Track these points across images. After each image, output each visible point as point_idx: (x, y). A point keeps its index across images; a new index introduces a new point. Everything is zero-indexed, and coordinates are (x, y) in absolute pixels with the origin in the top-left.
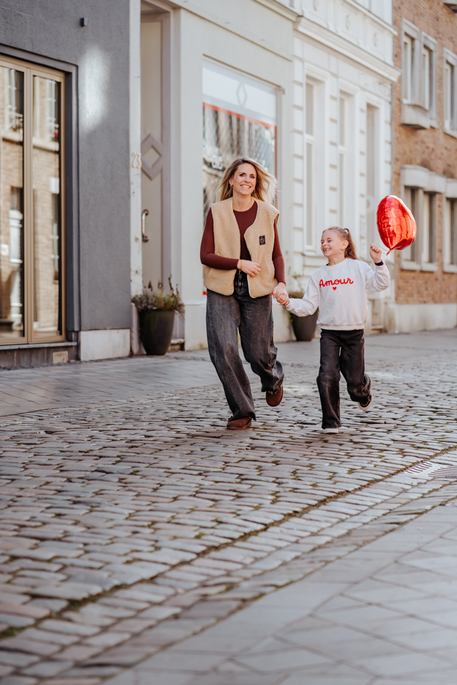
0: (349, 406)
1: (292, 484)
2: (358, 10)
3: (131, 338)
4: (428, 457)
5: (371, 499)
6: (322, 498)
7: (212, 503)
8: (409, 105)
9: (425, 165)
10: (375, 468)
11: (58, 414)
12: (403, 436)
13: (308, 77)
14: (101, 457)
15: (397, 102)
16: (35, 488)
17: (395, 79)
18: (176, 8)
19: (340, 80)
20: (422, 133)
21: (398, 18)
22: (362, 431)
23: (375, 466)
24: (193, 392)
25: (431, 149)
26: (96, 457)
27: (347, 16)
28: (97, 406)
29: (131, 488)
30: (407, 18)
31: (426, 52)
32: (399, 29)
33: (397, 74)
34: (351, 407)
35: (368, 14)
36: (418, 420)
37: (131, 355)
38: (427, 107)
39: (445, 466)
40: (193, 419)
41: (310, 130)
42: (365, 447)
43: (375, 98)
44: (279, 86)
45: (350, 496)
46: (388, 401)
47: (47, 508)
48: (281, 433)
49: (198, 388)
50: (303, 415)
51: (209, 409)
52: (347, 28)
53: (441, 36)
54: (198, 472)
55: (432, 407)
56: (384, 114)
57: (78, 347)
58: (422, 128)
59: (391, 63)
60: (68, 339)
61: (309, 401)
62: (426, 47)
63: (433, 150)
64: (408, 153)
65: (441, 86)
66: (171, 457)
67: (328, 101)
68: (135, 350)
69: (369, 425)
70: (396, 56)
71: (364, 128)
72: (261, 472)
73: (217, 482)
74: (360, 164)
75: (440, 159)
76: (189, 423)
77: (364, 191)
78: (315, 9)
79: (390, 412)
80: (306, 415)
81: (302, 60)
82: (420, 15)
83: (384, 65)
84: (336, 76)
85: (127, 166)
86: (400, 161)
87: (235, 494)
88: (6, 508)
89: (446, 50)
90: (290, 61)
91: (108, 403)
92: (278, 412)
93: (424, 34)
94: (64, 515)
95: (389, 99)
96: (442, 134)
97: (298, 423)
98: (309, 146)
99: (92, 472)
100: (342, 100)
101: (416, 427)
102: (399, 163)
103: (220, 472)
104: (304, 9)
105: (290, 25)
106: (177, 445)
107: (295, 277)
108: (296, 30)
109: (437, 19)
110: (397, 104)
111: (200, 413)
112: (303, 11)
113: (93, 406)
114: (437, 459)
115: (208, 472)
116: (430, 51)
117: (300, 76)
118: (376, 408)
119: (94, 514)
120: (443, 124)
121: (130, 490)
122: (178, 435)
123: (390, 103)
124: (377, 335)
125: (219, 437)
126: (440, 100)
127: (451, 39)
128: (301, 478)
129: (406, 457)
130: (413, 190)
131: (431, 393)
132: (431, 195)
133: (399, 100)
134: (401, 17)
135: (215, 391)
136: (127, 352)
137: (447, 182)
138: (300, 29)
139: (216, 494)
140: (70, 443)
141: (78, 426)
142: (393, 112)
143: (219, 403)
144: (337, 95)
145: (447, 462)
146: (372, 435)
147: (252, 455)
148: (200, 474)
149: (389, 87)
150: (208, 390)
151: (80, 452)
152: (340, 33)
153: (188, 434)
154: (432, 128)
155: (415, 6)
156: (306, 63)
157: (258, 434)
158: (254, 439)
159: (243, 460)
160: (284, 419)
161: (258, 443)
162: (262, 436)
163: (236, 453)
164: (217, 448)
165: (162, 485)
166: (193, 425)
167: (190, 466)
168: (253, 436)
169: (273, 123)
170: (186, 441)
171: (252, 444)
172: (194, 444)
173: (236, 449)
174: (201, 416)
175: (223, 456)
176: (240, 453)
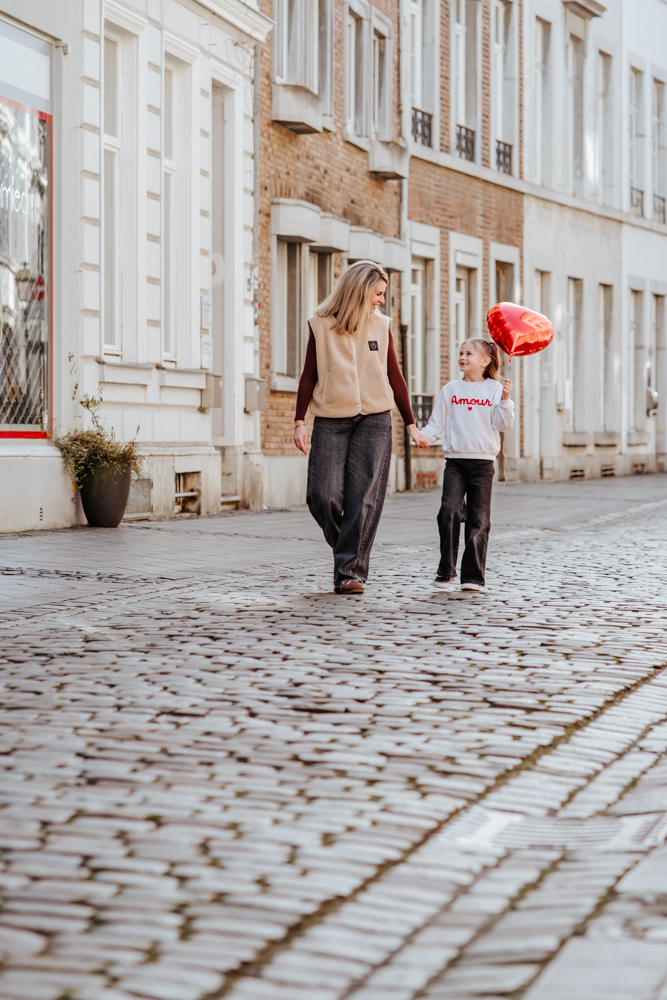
0: (255, 670)
1: (211, 879)
4: (474, 797)
5: (400, 915)
6: (292, 919)
7: (38, 942)
8: (286, 87)
9: (312, 197)
10: (374, 830)
12: (399, 744)
13: (109, 25)
15: (266, 81)
17: (262, 38)
19: (166, 33)
20: (308, 138)
22: (306, 733)
23: (374, 823)
25: (322, 170)
33: (266, 27)
34: (260, 674)
36: (409, 702)
38: (315, 89)
39: (517, 819)
41: (111, 129)
42: (330, 773)
43: (227, 71)
44: (56, 39)
45: (349, 909)
46: (327, 658)
48: (138, 739)
50: (166, 694)
55: (423, 672)
56: (242, 102)
58: (310, 131)
59: (256, 7)
61: (165, 659)
63: (326, 172)
64: (284, 176)
65: (340, 55)
67: (144, 71)
69: (316, 716)
71: (208, 127)
72: (132, 846)
73: (36, 879)
74: (200, 194)
75: (338, 189)
77: (208, 246)
79: (343, 683)
80: (174, 693)
83: (244, 10)
84: (158, 25)
86: (271, 191)
87: (86, 912)
92: (112, 686)
95: (250, 73)
96: (342, 143)
97: (163, 713)
98: (109, 155)
100: (168, 72)
101: (415, 721)
102: (268, 194)
103: (37, 850)
107: (87, 404)
110: (265, 84)
114: (493, 799)
115: (9, 851)
117: (94, 24)
118: (311, 674)
120: (344, 125)
123: (253, 82)
124: (230, 513)
125: (7, 754)
126: (339, 81)
128: (224, 863)
129: (430, 798)
130: (292, 244)
131: (401, 639)
132: (323, 254)
133: (268, 77)
142: (257, 100)
144: (160, 60)
145: (517, 808)
146: (333, 741)
147: (95, 800)
149: (252, 51)
154: (326, 131)
157: (90, 745)
158: (86, 757)
159: (80, 814)
160: (132, 704)
161: (97, 768)
162: (100, 750)
163: (58, 797)
164: (12, 784)
168: (82, 750)
169: (45, 110)
171: (85, 772)
173: (54, 786)
175: (32, 805)
176: (66, 796)
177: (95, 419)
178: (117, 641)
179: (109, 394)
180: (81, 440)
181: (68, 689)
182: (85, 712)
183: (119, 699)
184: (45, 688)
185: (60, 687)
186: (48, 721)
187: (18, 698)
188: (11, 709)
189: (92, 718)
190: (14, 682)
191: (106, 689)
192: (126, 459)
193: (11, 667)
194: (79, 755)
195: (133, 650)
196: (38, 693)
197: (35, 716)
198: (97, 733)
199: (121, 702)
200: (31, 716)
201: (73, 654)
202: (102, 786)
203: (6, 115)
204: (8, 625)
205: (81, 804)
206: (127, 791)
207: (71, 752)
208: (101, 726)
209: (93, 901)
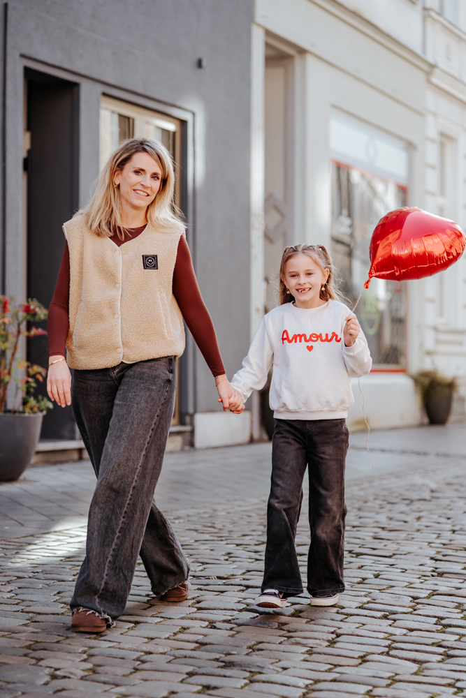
3: (252, 422)
7: (415, 667)
11: (178, 518)
14: (248, 587)
16: (168, 638)
18: (302, 51)
26: (242, 588)
28: (224, 507)
29: (298, 640)
37: (252, 441)
41: (442, 192)
44: (410, 143)
47: (190, 674)
51: (362, 514)
54: (383, 613)
57: (192, 432)
60: (182, 423)
67: (461, 161)
68: (256, 435)
73: (411, 630)
78: (449, 59)
85: (247, 227)
87: (441, 650)
88: (131, 673)
90: (422, 115)
91: (237, 503)
92: (449, 519)
94: (215, 688)
99: (240, 611)
103: (411, 613)
104: (437, 58)
105: (422, 76)
108: (429, 82)
112: (436, 61)
113: (219, 507)
115: (395, 613)
117: (432, 132)
119: (257, 686)
121: (298, 643)
125: (390, 557)
136: (246, 438)
138: (435, 80)
139: (417, 651)
140: (203, 563)
141: (207, 537)
143: (369, 504)
147: (443, 585)
148: (385, 617)
151: (219, 578)
156: (439, 118)
157: (438, 553)
158: (436, 560)
159: (434, 593)
160: (461, 530)
161: (443, 566)
162: (444, 556)
163: (422, 583)
164: (394, 574)
165: (338, 636)
166: (350, 537)
167: (368, 602)
168: (434, 556)
169: (403, 183)
170: (350, 563)
171: (436, 568)
172: (362, 566)
173: (418, 576)
174: (356, 524)
175: (406, 587)
176: (426, 582)
177: (433, 363)
178: (449, 493)
179: (441, 348)
180: (425, 375)
181: (423, 520)
182: (434, 533)
183: (454, 526)
184: (409, 518)
185: (419, 519)
186: (413, 538)
187: (394, 525)
188: (391, 531)
189: (438, 537)
190: (391, 515)
191: (445, 521)
192: (451, 386)
193: (389, 507)
194: (432, 558)
195: (460, 497)
196: (406, 522)
197: (405, 535)
198: (441, 546)
199: (455, 528)
200: (403, 535)
201: (425, 500)
202: (447, 577)
203: (380, 187)
204: (385, 482)
205: (435, 588)
206: (461, 581)
207: (427, 556)
208: (444, 542)
209: (444, 643)
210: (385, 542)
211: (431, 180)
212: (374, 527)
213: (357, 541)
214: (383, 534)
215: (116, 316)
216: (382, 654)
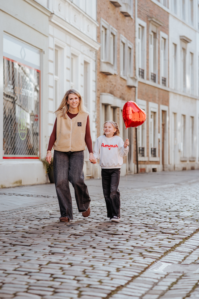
0: (97, 223)
1: (86, 281)
2: (80, 12)
4: (158, 258)
5: (139, 291)
6: (109, 292)
8: (104, 62)
9: (111, 93)
10: (131, 267)
12: (137, 244)
13: (56, 46)
15: (99, 61)
17: (97, 49)
19: (71, 48)
20: (110, 77)
21: (99, 18)
22: (111, 240)
23: (131, 265)
24: (4, 214)
25: (114, 85)
27: (75, 15)
30: (103, 18)
31: (112, 36)
32: (100, 24)
33: (99, 46)
34: (98, 224)
35: (85, 15)
36: (140, 232)
38: (112, 63)
39: (170, 264)
40: (10, 233)
41: (56, 74)
42: (119, 252)
43: (88, 58)
44: (41, 50)
45: (124, 289)
48: (65, 242)
49: (6, 211)
50: (73, 229)
51: (17, 226)
52: (75, 21)
53: (119, 28)
55: (143, 224)
56: (92, 67)
58: (110, 74)
59: (96, 41)
62: (112, 34)
63: (115, 86)
64: (103, 87)
65: (119, 54)
66: (4, 261)
67: (66, 59)
69: (114, 236)
70: (98, 37)
71: (83, 74)
72: (64, 272)
73: (38, 280)
75: (118, 90)
76: (8, 235)
78: (60, 11)
79: (121, 226)
80: (75, 229)
81: (53, 37)
82: (109, 17)
83: (93, 41)
84: (69, 46)
87: (52, 289)
89: (121, 35)
90: (47, 37)
93: (111, 27)
95: (94, 59)
96: (119, 78)
97: (72, 235)
98: (56, 81)
100: (72, 59)
101: (141, 237)
102: (99, 92)
103: (38, 272)
104: (54, 10)
105: (47, 18)
106: (6, 252)
108: (50, 21)
109: (117, 20)
111: (11, 228)
112: (54, 11)
114: (163, 259)
115: (30, 272)
116: (114, 36)
117: (52, 45)
120: (120, 73)
122: (5, 244)
123: (95, 61)
124: (89, 179)
125: (29, 246)
126: (119, 60)
127: (124, 30)
128: (89, 276)
129: (146, 258)
130: (106, 106)
131: (137, 214)
132: (114, 108)
133: (99, 60)
134: (100, 17)
135: (16, 213)
137: (122, 102)
138: (52, 20)
139: (41, 290)
142: (96, 66)
143: (21, 221)
144: (70, 55)
145: (170, 261)
146: (119, 243)
147: (54, 259)
148: (26, 274)
149: (95, 53)
150: (12, 213)
152: (71, 24)
153: (11, 244)
154: (115, 74)
155: (107, 12)
156: (55, 39)
157: (52, 243)
158: (51, 247)
159: (50, 262)
160: (63, 232)
161: (54, 250)
162: (55, 245)
163: (44, 258)
164: (31, 254)
165: (4, 284)
166: (11, 237)
167: (18, 268)
168: (50, 245)
169: (39, 69)
170: (10, 249)
171: (51, 251)
172: (16, 251)
173: (43, 255)
174: (14, 230)
175: (37, 260)
176: (46, 257)
181: (46, 228)
182: (50, 234)
183: (60, 231)
184: (39, 228)
185: (43, 227)
186: (41, 237)
187: (32, 230)
188: (30, 233)
189: (52, 236)
190: (31, 226)
191: (56, 228)
193: (30, 222)
196: (37, 229)
198: (54, 240)
199: (60, 232)
200: (36, 235)
201: (47, 218)
202: (56, 255)
203: (27, 70)
204: (29, 210)
205: (50, 260)
206: (63, 256)
207: (47, 245)
208: (55, 238)
209: (54, 286)
210: (27, 239)
211: (51, 68)
212: (22, 232)
213: (14, 238)
214: (27, 235)
215: (70, 138)
216: (24, 292)
